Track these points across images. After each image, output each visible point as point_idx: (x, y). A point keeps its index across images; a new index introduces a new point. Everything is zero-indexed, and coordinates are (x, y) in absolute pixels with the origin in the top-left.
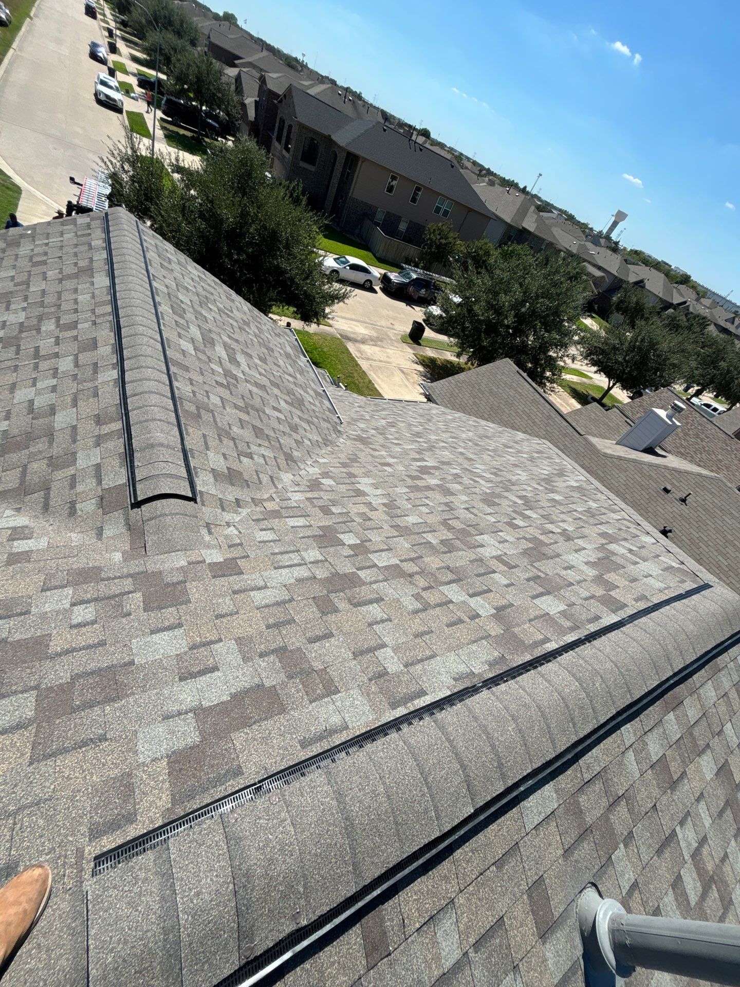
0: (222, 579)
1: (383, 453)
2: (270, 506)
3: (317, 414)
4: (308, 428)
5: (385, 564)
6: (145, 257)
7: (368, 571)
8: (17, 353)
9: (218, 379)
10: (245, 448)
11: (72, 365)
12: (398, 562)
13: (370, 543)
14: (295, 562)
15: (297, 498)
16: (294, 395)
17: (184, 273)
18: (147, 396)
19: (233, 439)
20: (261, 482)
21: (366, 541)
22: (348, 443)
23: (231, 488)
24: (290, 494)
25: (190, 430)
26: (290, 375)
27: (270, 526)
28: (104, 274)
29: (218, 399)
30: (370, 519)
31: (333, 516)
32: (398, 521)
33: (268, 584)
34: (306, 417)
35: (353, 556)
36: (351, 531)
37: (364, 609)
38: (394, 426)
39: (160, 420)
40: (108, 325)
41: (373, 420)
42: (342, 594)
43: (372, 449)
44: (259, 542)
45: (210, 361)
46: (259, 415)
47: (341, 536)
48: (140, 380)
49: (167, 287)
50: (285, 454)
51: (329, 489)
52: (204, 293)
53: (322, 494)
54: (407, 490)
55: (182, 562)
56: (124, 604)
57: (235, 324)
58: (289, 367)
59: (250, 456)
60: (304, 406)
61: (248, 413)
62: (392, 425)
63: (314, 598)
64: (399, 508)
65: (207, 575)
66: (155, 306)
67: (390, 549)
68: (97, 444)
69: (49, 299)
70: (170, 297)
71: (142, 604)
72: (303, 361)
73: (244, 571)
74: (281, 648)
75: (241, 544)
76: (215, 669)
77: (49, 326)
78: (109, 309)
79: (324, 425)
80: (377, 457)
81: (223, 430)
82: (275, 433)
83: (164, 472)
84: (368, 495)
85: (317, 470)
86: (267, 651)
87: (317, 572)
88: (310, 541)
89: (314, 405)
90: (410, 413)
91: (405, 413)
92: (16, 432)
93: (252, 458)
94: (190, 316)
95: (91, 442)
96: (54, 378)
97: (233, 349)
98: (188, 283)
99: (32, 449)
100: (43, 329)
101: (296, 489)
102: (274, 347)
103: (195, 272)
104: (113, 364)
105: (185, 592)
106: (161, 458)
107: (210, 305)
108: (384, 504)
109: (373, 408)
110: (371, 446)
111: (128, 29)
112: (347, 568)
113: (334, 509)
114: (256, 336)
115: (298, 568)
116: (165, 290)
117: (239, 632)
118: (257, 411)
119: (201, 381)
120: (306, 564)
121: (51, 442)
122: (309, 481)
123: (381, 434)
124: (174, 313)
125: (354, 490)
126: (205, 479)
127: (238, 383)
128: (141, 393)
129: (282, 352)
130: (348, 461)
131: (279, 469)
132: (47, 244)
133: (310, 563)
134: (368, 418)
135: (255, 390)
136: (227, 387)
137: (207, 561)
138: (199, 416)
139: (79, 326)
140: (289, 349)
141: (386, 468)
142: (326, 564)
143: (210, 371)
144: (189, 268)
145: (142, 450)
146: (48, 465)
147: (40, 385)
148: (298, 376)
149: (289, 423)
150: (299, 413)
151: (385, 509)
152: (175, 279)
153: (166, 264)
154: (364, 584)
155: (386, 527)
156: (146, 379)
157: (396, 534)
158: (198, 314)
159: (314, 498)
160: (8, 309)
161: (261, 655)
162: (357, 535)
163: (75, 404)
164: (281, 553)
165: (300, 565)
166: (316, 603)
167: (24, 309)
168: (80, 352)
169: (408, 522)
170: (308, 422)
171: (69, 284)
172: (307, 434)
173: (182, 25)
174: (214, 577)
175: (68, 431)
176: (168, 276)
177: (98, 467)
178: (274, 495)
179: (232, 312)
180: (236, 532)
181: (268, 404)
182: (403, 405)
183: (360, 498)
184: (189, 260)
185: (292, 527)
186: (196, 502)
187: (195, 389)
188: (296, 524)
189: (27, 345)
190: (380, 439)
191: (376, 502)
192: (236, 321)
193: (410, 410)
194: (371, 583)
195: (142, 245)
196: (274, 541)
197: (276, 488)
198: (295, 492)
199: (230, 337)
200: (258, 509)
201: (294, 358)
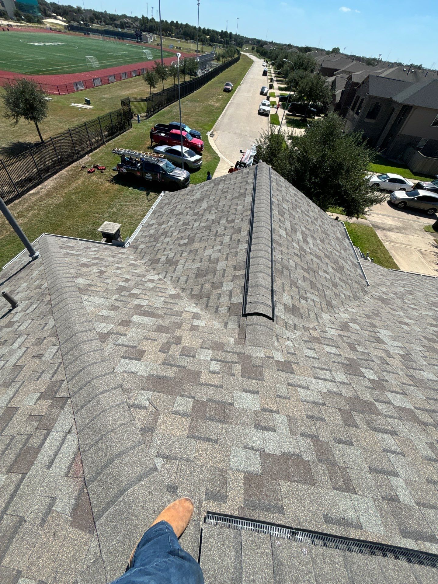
0: (283, 373)
1: (401, 313)
2: (314, 333)
3: (352, 278)
4: (344, 286)
5: (399, 405)
6: (270, 186)
7: (385, 406)
8: (209, 233)
9: (295, 251)
10: (304, 294)
11: (229, 240)
12: (412, 408)
13: (387, 383)
14: (328, 378)
15: (332, 333)
16: (338, 264)
17: (287, 192)
18: (259, 259)
19: (298, 288)
20: (309, 317)
21: (383, 380)
22: (372, 300)
23: (292, 317)
24: (327, 329)
25: (277, 279)
26: (338, 251)
27: (313, 348)
28: (250, 195)
29: (294, 263)
30: (387, 364)
31: (358, 353)
32: (413, 373)
33: (309, 387)
34: (344, 279)
35: (371, 388)
36: (371, 369)
37: (380, 435)
38: (411, 294)
39: (264, 273)
40: (248, 221)
41: (393, 287)
42: (361, 415)
43: (392, 309)
44: (306, 356)
45: (293, 241)
46: (315, 275)
47: (363, 370)
48: (258, 250)
49: (278, 200)
50: (327, 301)
51: (355, 331)
52: (296, 203)
53: (350, 334)
54: (423, 349)
55: (262, 354)
56: (233, 369)
57: (309, 219)
58: (337, 246)
59: (306, 299)
60: (344, 271)
61: (309, 273)
62: (410, 293)
63: (340, 409)
64: (415, 362)
65: (275, 367)
66: (271, 211)
67: (404, 394)
68: (233, 280)
69: (226, 209)
70: (278, 206)
71: (240, 372)
72: (347, 242)
73: (295, 373)
74: (315, 436)
75: (294, 354)
76: (273, 430)
77: (223, 221)
78: (249, 213)
79: (356, 285)
80: (395, 316)
81: (293, 281)
82: (323, 287)
83: (261, 301)
84: (387, 344)
85: (347, 316)
86: (306, 433)
87: (343, 391)
88: (340, 366)
89: (351, 271)
90: (427, 285)
91: (422, 285)
92: (202, 268)
93: (307, 301)
94: (286, 216)
95: (230, 278)
96: (221, 245)
97: (306, 235)
98: (288, 198)
99: (207, 278)
100: (221, 222)
101: (332, 326)
102: (330, 234)
103: (293, 191)
104: (246, 241)
105: (262, 373)
106: (261, 293)
107: (298, 210)
108: (400, 355)
109: (393, 277)
110: (391, 306)
111: (280, 75)
112: (367, 396)
113: (358, 348)
114: (320, 226)
115: (330, 383)
116: (277, 202)
117: (290, 413)
118: (314, 272)
119: (286, 252)
120: (335, 382)
121: (214, 275)
122: (341, 323)
123: (400, 298)
124: (279, 214)
125: (374, 337)
126: (280, 308)
127: (306, 254)
128: (257, 257)
129: (334, 236)
130: (371, 314)
131: (322, 311)
132: (229, 183)
133: (339, 382)
134: (389, 284)
135: (315, 259)
136: (300, 256)
137: (275, 359)
138: (282, 272)
139: (236, 221)
140: (339, 235)
141: (403, 326)
142: (350, 387)
143: (292, 247)
144: (290, 189)
145: (253, 287)
146: (211, 286)
147: (215, 248)
148: (343, 252)
149: (332, 281)
150: (340, 276)
151: (401, 359)
152: (282, 196)
153: (279, 188)
154: (380, 414)
155: (401, 373)
156: (261, 250)
157: (411, 383)
158: (291, 215)
159: (344, 336)
160: (210, 213)
161: (302, 435)
162: (376, 373)
163: (227, 259)
164: (319, 368)
165: (331, 381)
166: (341, 414)
167: (215, 213)
168: (233, 234)
169: (423, 377)
170: (345, 282)
171: (235, 201)
172: (343, 290)
173: (308, 64)
174: (278, 370)
175: (222, 272)
176: (280, 194)
177: (231, 292)
178: (317, 327)
179: (309, 212)
180: (292, 345)
181: (321, 268)
182: (420, 278)
183: (380, 345)
184: (291, 185)
185: (328, 352)
186: (273, 321)
187: (283, 257)
188: (330, 351)
189: (213, 230)
190: (399, 302)
191: (392, 351)
192: (310, 218)
193: (427, 283)
194: (386, 416)
195: (270, 180)
196: (315, 358)
197: (318, 322)
198: (331, 328)
199: (305, 227)
200: (306, 333)
201: (341, 240)
